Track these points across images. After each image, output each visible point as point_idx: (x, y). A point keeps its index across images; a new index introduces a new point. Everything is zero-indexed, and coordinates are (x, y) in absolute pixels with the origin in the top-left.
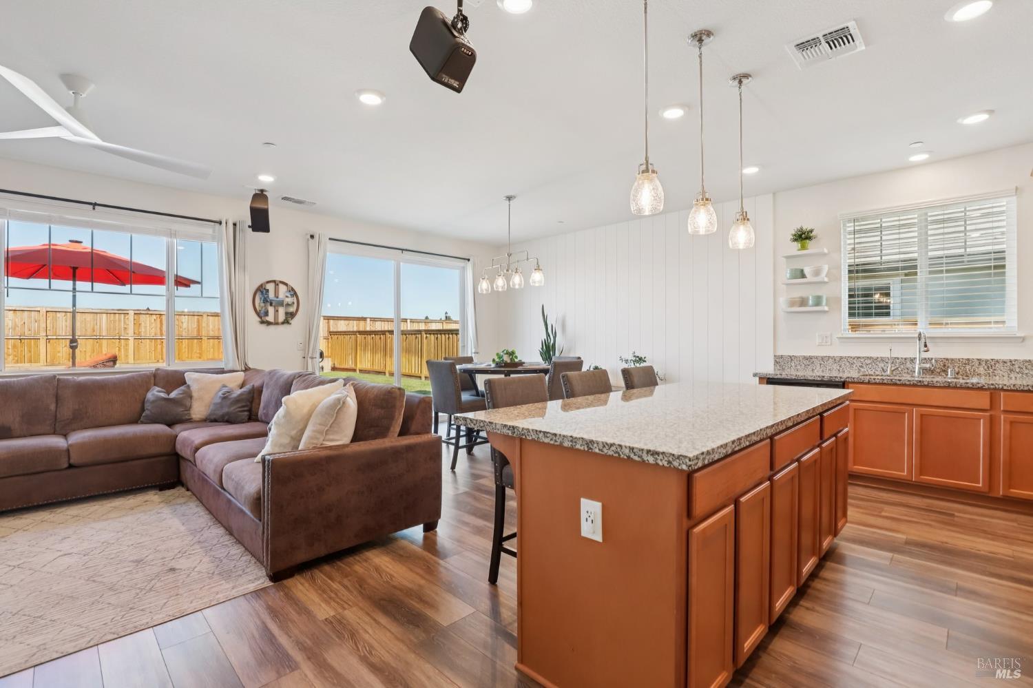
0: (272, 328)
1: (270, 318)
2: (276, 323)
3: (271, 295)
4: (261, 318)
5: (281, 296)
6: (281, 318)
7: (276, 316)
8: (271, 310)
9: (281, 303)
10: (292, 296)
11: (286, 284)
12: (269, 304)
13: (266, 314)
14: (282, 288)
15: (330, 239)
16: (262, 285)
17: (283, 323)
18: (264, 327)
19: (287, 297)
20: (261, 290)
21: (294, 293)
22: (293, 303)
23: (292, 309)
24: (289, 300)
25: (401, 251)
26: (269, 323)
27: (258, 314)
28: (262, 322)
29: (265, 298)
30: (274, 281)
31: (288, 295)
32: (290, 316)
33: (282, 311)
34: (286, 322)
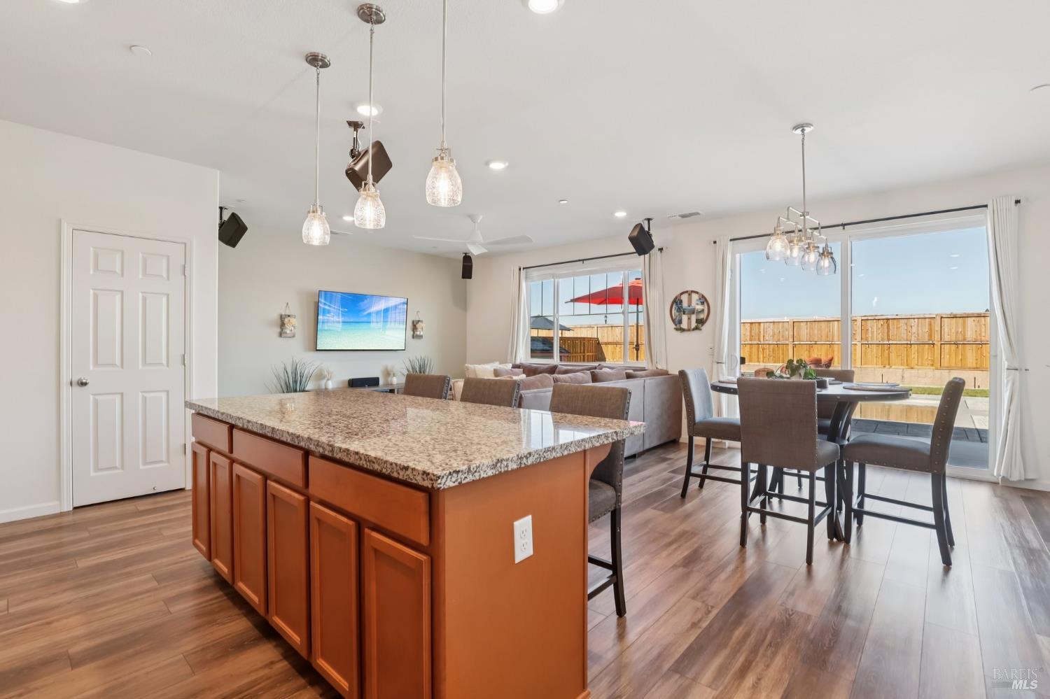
0: (686, 334)
1: (684, 325)
2: (689, 330)
3: (685, 305)
4: (676, 325)
5: (694, 304)
6: (694, 325)
7: (689, 323)
8: (685, 318)
9: (693, 312)
10: (702, 303)
11: (697, 293)
12: (682, 313)
13: (680, 322)
14: (695, 297)
15: (731, 240)
16: (676, 298)
17: (694, 330)
18: (679, 333)
19: (697, 304)
20: (677, 302)
21: (703, 300)
22: (703, 310)
23: (702, 316)
24: (699, 307)
25: (842, 227)
26: (683, 330)
27: (673, 320)
28: (677, 329)
29: (679, 308)
30: (687, 292)
31: (699, 302)
32: (701, 322)
33: (694, 318)
34: (697, 328)
